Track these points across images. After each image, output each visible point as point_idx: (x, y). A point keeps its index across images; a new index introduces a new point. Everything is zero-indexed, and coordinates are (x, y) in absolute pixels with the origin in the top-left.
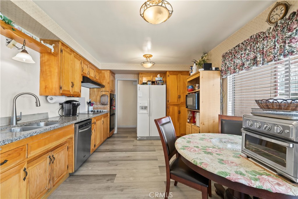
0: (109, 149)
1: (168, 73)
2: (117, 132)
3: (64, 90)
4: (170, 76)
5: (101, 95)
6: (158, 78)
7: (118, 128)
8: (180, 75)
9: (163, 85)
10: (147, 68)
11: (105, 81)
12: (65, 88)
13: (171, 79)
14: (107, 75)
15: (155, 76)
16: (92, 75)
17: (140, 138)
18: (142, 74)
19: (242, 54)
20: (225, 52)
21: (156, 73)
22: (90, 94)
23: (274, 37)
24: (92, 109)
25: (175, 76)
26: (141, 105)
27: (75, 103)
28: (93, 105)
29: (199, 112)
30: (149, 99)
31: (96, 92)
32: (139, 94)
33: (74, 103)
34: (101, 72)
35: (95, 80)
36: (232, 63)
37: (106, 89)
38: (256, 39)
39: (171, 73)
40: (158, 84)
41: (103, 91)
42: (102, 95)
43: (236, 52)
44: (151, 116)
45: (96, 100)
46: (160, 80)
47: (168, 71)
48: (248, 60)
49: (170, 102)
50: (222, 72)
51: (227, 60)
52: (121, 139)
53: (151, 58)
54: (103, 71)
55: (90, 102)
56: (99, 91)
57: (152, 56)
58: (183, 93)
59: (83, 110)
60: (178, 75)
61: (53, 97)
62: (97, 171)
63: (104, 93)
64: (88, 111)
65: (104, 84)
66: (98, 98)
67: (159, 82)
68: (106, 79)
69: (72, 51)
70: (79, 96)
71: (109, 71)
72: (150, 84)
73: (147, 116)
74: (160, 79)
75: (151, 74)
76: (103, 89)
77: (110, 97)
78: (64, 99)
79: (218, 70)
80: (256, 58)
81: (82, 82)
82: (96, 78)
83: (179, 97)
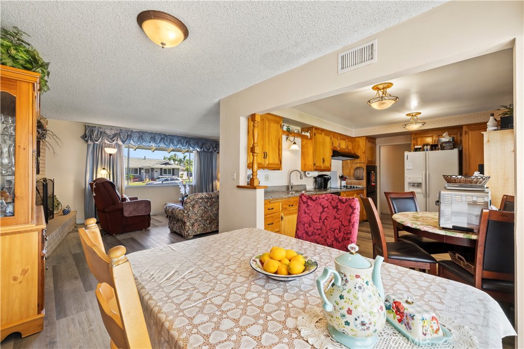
1: (464, 129)
3: (317, 166)
4: (469, 133)
6: (445, 138)
9: (452, 148)
11: (359, 151)
12: (317, 164)
14: (363, 143)
15: (439, 135)
16: (343, 145)
21: (440, 131)
22: (343, 167)
24: (345, 184)
26: (410, 181)
27: (327, 177)
28: (346, 180)
30: (424, 172)
31: (349, 165)
32: (408, 165)
33: (325, 177)
34: (355, 141)
35: (347, 151)
37: (361, 160)
40: (444, 149)
41: (358, 163)
42: (357, 168)
44: (429, 197)
45: (350, 174)
46: (449, 142)
47: (465, 125)
54: (357, 139)
55: (342, 176)
56: (352, 163)
57: (421, 113)
59: (335, 184)
61: (309, 172)
63: (358, 165)
64: (341, 186)
65: (358, 154)
66: (352, 171)
67: (446, 145)
68: (362, 149)
69: (323, 130)
70: (329, 170)
71: (365, 138)
72: (429, 150)
73: (422, 196)
74: (447, 140)
75: (434, 133)
76: (358, 161)
77: (367, 170)
78: (316, 174)
81: (332, 156)
82: (349, 148)
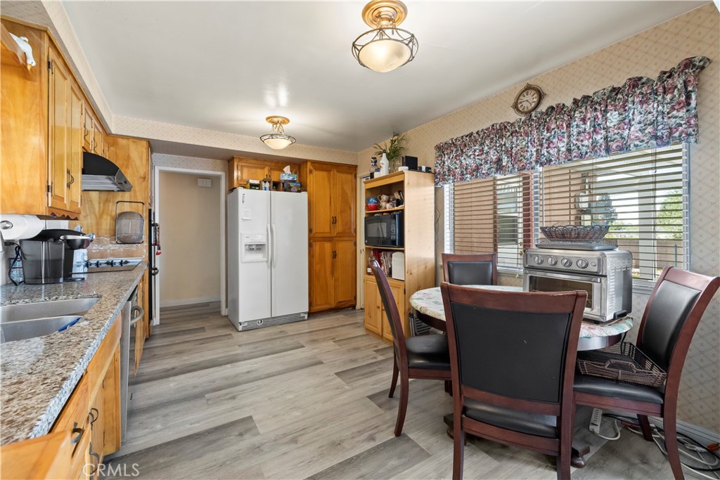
0: (173, 369)
1: (309, 165)
2: (161, 319)
3: (55, 198)
4: (315, 172)
5: (118, 212)
6: (287, 174)
7: (162, 310)
8: (334, 172)
9: (299, 191)
10: (274, 150)
11: (129, 171)
12: (57, 189)
13: (315, 179)
15: (274, 170)
17: (246, 324)
18: (240, 160)
19: (475, 151)
20: (444, 141)
21: (278, 163)
23: (527, 134)
25: (324, 174)
26: (249, 241)
27: (74, 240)
29: (403, 251)
30: (269, 226)
31: (96, 206)
32: (244, 211)
33: (70, 237)
34: (117, 144)
36: (458, 162)
37: (135, 195)
38: (500, 131)
39: (317, 165)
40: (288, 189)
41: (124, 202)
42: (122, 215)
43: (465, 146)
44: (275, 267)
45: (98, 229)
46: (293, 181)
47: (310, 161)
48: (486, 162)
49: (314, 232)
50: (438, 178)
51: (446, 156)
52: (188, 336)
53: (285, 126)
54: (123, 142)
56: (107, 201)
57: (289, 121)
58: (341, 212)
60: (332, 172)
61: (13, 220)
62: (188, 426)
63: (126, 208)
66: (106, 223)
67: (292, 185)
68: (136, 167)
70: (77, 215)
71: (145, 143)
72: (268, 189)
73: (265, 266)
74: (291, 178)
75: (266, 163)
76: (125, 195)
79: (430, 172)
80: (499, 160)
81: (83, 171)
83: (334, 221)
